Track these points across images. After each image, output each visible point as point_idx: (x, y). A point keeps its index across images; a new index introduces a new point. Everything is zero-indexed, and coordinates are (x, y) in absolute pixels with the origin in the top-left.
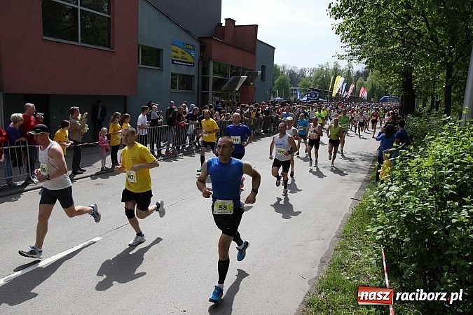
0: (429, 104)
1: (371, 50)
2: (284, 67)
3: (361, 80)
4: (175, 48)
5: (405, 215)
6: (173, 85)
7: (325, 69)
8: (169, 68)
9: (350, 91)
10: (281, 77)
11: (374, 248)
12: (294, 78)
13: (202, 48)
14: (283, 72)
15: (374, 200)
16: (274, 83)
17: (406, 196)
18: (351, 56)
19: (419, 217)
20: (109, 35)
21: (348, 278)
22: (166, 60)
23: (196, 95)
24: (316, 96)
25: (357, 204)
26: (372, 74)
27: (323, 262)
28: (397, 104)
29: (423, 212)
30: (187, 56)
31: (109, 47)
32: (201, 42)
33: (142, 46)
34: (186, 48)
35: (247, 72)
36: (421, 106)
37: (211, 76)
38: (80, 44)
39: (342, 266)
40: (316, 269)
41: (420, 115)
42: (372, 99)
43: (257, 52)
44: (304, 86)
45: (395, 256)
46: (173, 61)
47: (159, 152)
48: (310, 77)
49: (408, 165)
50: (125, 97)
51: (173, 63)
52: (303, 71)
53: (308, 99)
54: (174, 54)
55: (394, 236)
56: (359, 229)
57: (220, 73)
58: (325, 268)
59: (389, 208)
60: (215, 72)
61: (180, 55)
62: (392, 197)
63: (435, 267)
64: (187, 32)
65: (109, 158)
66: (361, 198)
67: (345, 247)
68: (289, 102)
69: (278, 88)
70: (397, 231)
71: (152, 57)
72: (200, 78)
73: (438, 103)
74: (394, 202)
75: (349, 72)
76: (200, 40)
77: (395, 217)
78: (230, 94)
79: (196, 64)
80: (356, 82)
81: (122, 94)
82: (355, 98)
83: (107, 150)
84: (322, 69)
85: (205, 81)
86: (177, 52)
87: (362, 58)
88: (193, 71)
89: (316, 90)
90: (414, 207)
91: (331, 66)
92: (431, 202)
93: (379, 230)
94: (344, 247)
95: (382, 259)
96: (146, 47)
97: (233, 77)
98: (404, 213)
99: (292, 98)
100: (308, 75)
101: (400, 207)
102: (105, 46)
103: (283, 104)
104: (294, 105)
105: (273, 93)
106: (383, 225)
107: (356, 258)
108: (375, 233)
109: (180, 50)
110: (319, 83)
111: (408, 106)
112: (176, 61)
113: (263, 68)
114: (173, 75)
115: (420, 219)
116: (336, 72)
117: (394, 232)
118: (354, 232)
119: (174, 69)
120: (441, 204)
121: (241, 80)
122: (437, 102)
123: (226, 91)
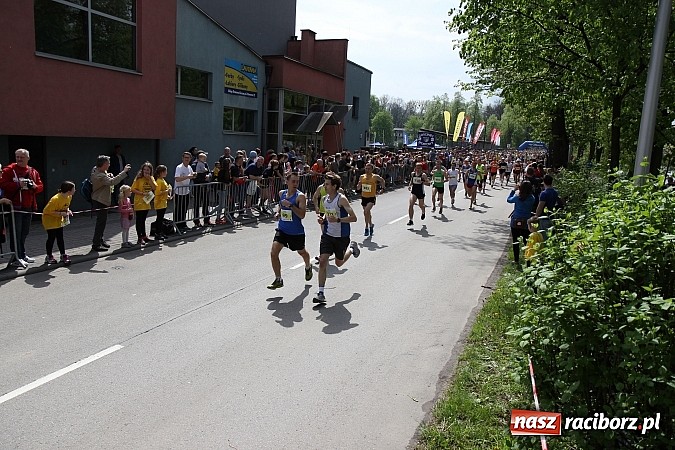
0: (587, 152)
1: (508, 76)
2: (384, 99)
3: (493, 118)
4: (229, 71)
5: (562, 312)
6: (227, 124)
7: (442, 102)
8: (221, 100)
9: (478, 134)
10: (381, 114)
11: (518, 359)
12: (399, 114)
13: (269, 72)
14: (383, 107)
15: (517, 290)
16: (370, 122)
17: (563, 284)
18: (480, 85)
19: (581, 314)
20: (134, 52)
21: (479, 400)
22: (216, 88)
23: (259, 138)
24: (430, 141)
25: (489, 294)
26: (508, 110)
27: (442, 378)
28: (543, 152)
29: (587, 307)
30: (246, 82)
31: (134, 69)
32: (267, 63)
33: (182, 68)
34: (245, 71)
35: (333, 106)
36: (575, 155)
37: (281, 112)
38: (90, 63)
39: (470, 384)
40: (434, 388)
41: (576, 168)
42: (509, 146)
43: (347, 79)
44: (414, 126)
45: (547, 369)
46: (226, 89)
47: (207, 221)
48: (421, 114)
49: (565, 240)
50: (157, 140)
51: (226, 92)
52: (411, 106)
53: (419, 145)
54: (228, 79)
55: (546, 341)
56: (493, 330)
57: (293, 107)
58: (446, 386)
59: (538, 301)
60: (286, 107)
61: (236, 81)
62: (543, 286)
63: (604, 385)
64: (247, 48)
65: (133, 231)
66: (494, 286)
67: (474, 356)
68: (391, 149)
69: (376, 129)
70: (551, 335)
71: (197, 83)
72: (266, 116)
73: (600, 152)
74: (546, 293)
75: (476, 107)
76: (266, 59)
77: (548, 315)
78: (309, 137)
79: (260, 95)
80: (486, 120)
81: (152, 137)
82: (485, 143)
83: (130, 218)
84: (438, 102)
85: (272, 119)
86: (232, 77)
87: (496, 87)
88: (255, 105)
89: (430, 132)
90: (575, 300)
91: (451, 99)
92: (598, 293)
93: (525, 333)
94: (472, 356)
95: (529, 374)
96: (188, 69)
97: (312, 114)
98: (561, 309)
99: (396, 144)
100: (418, 111)
101: (555, 299)
102: (127, 67)
103: (383, 152)
104: (400, 153)
105: (368, 135)
106: (529, 325)
107: (490, 371)
108: (519, 337)
109: (236, 74)
110: (434, 123)
111: (558, 155)
112: (232, 89)
113: (355, 100)
114: (226, 109)
115: (583, 318)
116: (458, 107)
117: (545, 336)
118: (486, 335)
119: (227, 101)
120: (612, 296)
121: (324, 117)
122: (598, 150)
123: (301, 133)
